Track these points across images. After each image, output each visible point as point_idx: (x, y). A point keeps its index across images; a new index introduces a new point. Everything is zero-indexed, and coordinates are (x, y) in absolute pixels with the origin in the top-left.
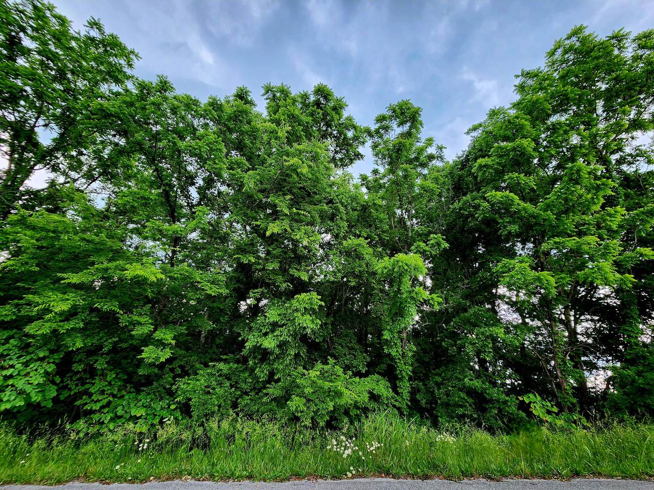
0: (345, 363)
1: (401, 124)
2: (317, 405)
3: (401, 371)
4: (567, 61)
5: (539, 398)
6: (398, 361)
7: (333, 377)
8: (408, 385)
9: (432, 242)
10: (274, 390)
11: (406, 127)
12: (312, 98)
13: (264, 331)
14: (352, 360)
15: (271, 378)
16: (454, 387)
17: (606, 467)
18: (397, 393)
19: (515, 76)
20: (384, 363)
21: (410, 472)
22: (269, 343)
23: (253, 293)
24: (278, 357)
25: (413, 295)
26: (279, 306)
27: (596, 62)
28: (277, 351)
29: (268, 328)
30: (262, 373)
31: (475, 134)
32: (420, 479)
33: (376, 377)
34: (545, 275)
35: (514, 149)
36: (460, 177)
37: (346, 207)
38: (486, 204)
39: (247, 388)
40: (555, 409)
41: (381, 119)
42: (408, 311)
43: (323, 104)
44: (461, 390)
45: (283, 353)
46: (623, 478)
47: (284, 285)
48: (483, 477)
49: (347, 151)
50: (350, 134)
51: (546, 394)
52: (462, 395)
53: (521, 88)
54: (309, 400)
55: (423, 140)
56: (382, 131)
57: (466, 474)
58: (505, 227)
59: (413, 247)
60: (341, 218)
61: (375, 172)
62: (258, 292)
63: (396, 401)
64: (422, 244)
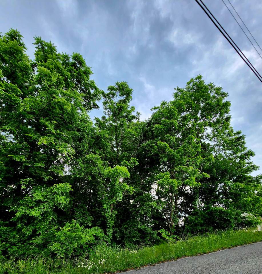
0: (80, 221)
1: (122, 95)
2: (67, 245)
3: (109, 224)
4: (193, 89)
5: (165, 230)
6: (108, 219)
7: (75, 230)
8: (112, 230)
9: (131, 161)
10: (37, 241)
11: (124, 97)
12: (71, 61)
13: (30, 205)
14: (84, 220)
15: (34, 234)
16: (133, 229)
17: (187, 253)
18: (106, 234)
19: (175, 88)
20: (100, 221)
21: (119, 269)
22: (35, 213)
23: (23, 181)
24: (40, 221)
25: (122, 187)
26: (42, 190)
27: (203, 94)
28: (40, 217)
29: (34, 204)
30: (27, 231)
31: (155, 111)
32: (123, 271)
33: (97, 227)
34: (175, 181)
35: (170, 124)
36: (147, 131)
37: (88, 135)
38: (156, 147)
39: (16, 241)
40: (170, 234)
41: (111, 88)
42: (119, 195)
43: (78, 67)
44: (136, 230)
45: (44, 219)
46: (192, 256)
47: (48, 178)
48: (148, 265)
49: (89, 101)
50: (92, 91)
51: (167, 228)
52: (137, 232)
53: (176, 95)
54: (62, 244)
55: (130, 107)
56: (111, 96)
57: (142, 265)
58: (163, 158)
59: (122, 163)
60: (85, 142)
61: (104, 118)
62: (26, 181)
63: (106, 238)
64: (127, 162)
